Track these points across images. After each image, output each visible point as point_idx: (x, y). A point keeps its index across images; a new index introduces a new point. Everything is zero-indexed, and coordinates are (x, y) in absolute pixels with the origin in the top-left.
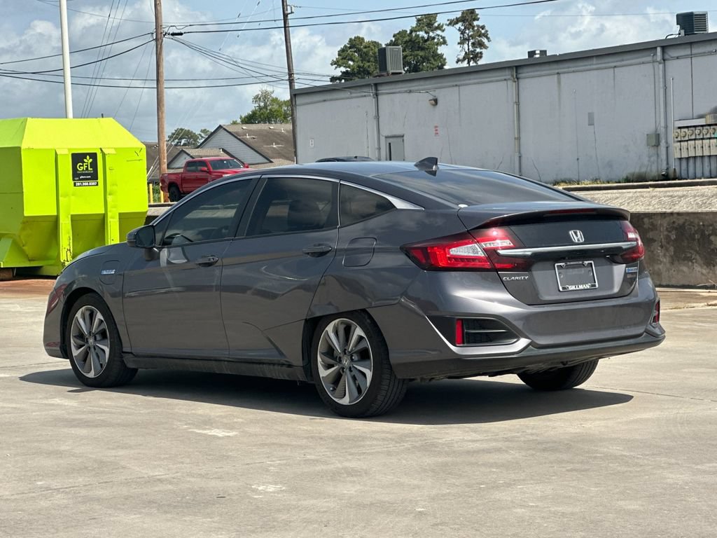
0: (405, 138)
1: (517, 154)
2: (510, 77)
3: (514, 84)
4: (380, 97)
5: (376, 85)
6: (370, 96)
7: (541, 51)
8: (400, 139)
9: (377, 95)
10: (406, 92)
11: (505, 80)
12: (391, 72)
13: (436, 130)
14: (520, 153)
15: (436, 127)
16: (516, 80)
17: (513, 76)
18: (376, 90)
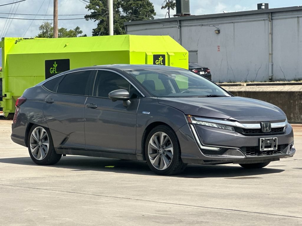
0: (198, 52)
1: (270, 64)
2: (267, 18)
3: (270, 22)
4: (182, 28)
5: (180, 21)
6: (176, 27)
7: (265, 4)
8: (195, 53)
9: (180, 27)
10: (200, 25)
11: (264, 20)
12: (183, 13)
13: (219, 48)
14: (272, 63)
15: (219, 46)
16: (271, 20)
17: (269, 18)
18: (180, 24)
